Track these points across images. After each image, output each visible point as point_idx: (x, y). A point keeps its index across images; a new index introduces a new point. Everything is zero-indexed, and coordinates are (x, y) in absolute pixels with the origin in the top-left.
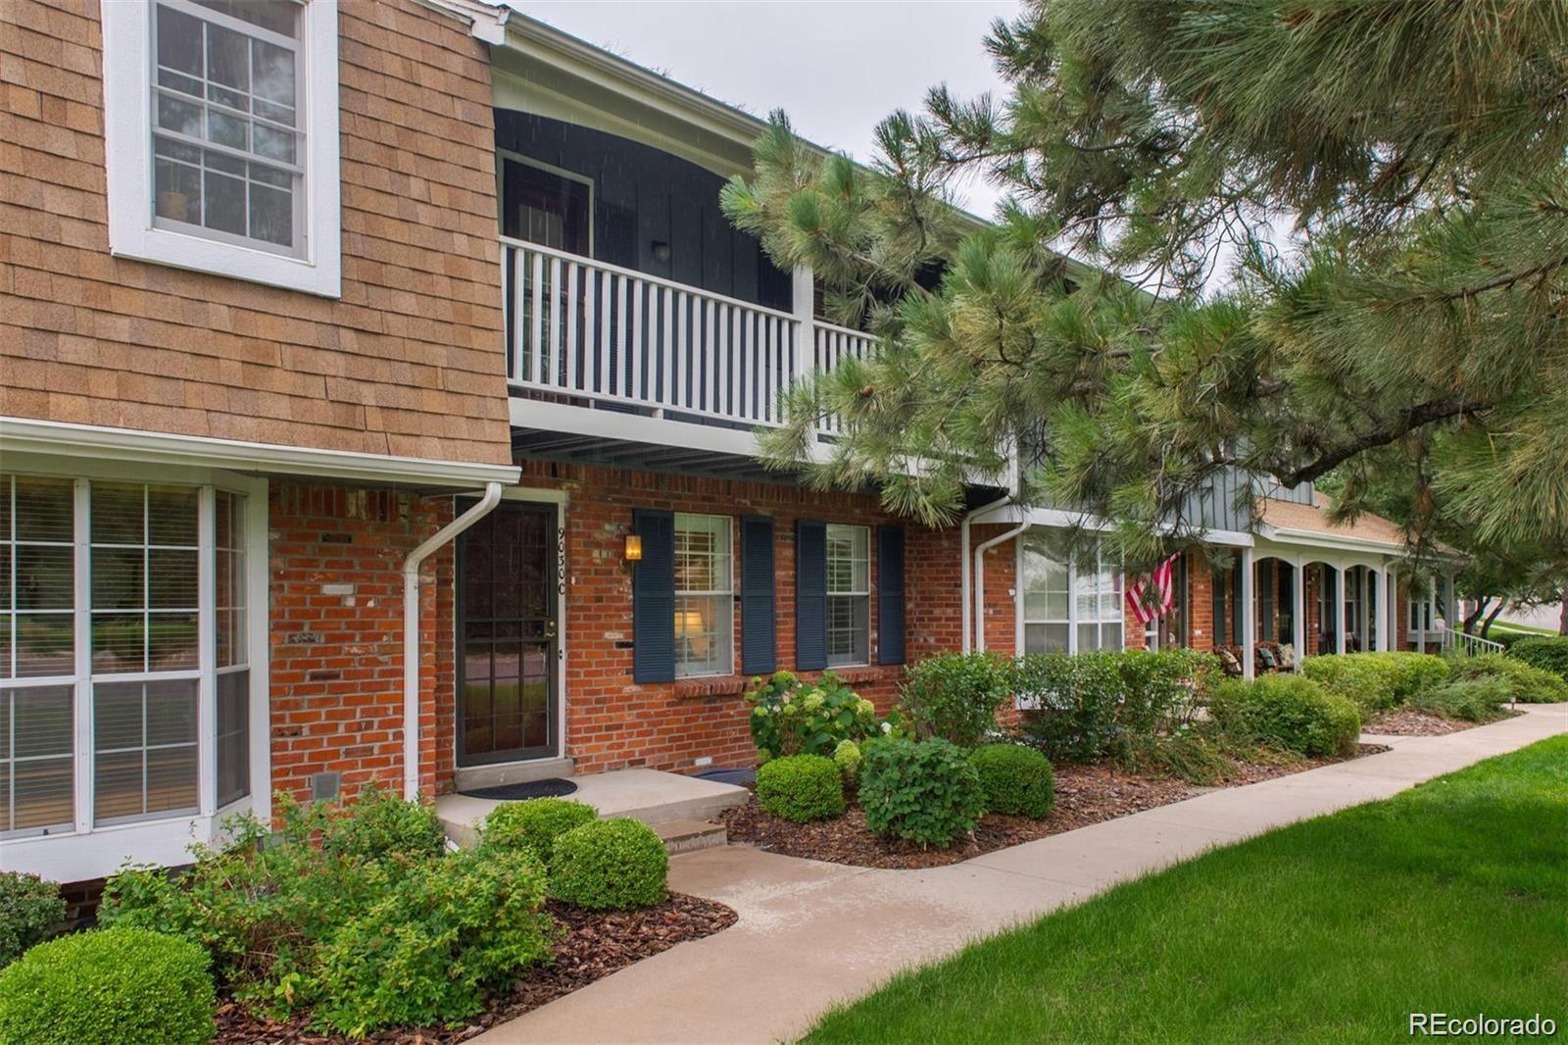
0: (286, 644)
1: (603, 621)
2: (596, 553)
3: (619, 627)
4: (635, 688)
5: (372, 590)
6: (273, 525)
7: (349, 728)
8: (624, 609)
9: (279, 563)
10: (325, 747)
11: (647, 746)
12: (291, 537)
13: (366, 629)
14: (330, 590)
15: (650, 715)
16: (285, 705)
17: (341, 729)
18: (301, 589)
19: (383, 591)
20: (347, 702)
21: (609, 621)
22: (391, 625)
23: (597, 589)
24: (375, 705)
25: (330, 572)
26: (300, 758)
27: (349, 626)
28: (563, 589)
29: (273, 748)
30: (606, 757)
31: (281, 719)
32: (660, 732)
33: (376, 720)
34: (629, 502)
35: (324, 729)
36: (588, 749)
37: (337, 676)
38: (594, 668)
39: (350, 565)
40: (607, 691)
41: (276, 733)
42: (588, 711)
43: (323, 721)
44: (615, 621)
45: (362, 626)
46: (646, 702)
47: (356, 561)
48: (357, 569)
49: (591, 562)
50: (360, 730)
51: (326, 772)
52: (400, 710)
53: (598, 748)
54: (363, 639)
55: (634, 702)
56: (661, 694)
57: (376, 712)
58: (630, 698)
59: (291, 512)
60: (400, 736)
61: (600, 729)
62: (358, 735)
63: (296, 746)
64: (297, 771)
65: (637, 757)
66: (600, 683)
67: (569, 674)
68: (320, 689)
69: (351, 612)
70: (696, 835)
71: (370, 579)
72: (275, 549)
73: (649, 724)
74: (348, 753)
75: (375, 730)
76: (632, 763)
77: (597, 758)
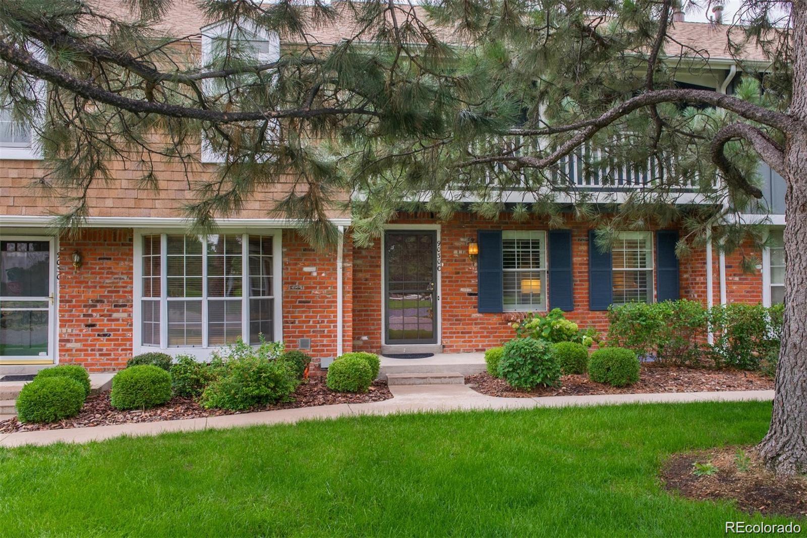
0: (289, 290)
1: (459, 283)
2: (456, 252)
3: (469, 286)
4: (479, 315)
5: (324, 269)
6: (283, 246)
7: (314, 322)
8: (472, 277)
9: (286, 260)
10: (305, 329)
11: (487, 343)
12: (291, 250)
13: (322, 285)
14: (306, 269)
15: (488, 328)
16: (288, 312)
17: (311, 322)
18: (294, 269)
19: (328, 269)
20: (313, 312)
21: (463, 283)
22: (332, 283)
23: (456, 269)
24: (325, 314)
25: (307, 263)
26: (295, 332)
27: (314, 283)
28: (440, 269)
29: (284, 327)
30: (461, 346)
31: (287, 317)
32: (494, 337)
33: (326, 320)
34: (476, 227)
35: (304, 322)
36: (451, 342)
37: (309, 302)
38: (454, 304)
39: (315, 260)
40: (462, 316)
41: (285, 322)
42: (451, 324)
43: (304, 319)
44: (467, 283)
45: (320, 283)
46: (486, 322)
47: (317, 258)
48: (318, 262)
49: (452, 256)
50: (319, 323)
51: (305, 338)
52: (335, 316)
53: (458, 342)
54: (320, 288)
55: (479, 321)
56: (495, 319)
57: (326, 317)
58: (476, 319)
59: (291, 241)
60: (335, 327)
61: (458, 333)
62: (318, 325)
63: (293, 327)
64: (293, 337)
65: (480, 347)
66: (459, 311)
67: (443, 307)
68: (303, 307)
69: (315, 278)
70: (445, 377)
71: (324, 265)
72: (284, 255)
73: (487, 333)
74: (314, 332)
75: (325, 323)
76: (477, 350)
77: (456, 346)
